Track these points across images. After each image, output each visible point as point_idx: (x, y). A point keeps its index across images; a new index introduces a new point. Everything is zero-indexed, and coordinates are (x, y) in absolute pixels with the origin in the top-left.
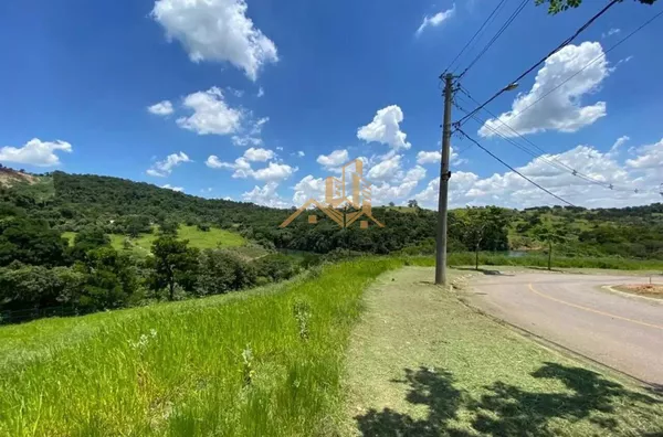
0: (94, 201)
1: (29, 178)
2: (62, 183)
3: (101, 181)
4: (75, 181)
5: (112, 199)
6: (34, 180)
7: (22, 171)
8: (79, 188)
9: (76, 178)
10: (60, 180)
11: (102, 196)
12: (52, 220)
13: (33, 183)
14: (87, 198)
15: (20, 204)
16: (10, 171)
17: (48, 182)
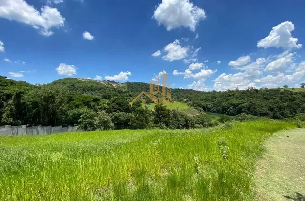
0: (137, 91)
1: (121, 84)
2: (129, 86)
3: (139, 84)
7: (119, 82)
8: (133, 87)
10: (129, 84)
11: (139, 89)
12: (126, 98)
13: (122, 86)
14: (135, 90)
15: (119, 93)
16: (116, 83)
17: (125, 85)
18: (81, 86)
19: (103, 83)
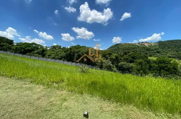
0: (169, 48)
1: (152, 44)
2: (160, 44)
3: (172, 41)
4: (164, 43)
5: (175, 47)
6: (154, 44)
7: (151, 42)
8: (165, 45)
9: (165, 42)
10: (160, 43)
11: (172, 46)
12: (154, 54)
13: (153, 45)
14: (167, 47)
15: (147, 50)
16: (148, 43)
17: (157, 44)
18: (122, 47)
19: (137, 44)
